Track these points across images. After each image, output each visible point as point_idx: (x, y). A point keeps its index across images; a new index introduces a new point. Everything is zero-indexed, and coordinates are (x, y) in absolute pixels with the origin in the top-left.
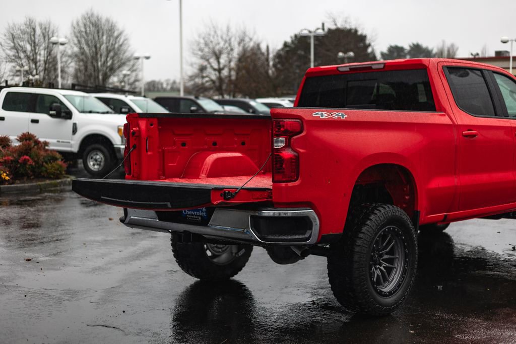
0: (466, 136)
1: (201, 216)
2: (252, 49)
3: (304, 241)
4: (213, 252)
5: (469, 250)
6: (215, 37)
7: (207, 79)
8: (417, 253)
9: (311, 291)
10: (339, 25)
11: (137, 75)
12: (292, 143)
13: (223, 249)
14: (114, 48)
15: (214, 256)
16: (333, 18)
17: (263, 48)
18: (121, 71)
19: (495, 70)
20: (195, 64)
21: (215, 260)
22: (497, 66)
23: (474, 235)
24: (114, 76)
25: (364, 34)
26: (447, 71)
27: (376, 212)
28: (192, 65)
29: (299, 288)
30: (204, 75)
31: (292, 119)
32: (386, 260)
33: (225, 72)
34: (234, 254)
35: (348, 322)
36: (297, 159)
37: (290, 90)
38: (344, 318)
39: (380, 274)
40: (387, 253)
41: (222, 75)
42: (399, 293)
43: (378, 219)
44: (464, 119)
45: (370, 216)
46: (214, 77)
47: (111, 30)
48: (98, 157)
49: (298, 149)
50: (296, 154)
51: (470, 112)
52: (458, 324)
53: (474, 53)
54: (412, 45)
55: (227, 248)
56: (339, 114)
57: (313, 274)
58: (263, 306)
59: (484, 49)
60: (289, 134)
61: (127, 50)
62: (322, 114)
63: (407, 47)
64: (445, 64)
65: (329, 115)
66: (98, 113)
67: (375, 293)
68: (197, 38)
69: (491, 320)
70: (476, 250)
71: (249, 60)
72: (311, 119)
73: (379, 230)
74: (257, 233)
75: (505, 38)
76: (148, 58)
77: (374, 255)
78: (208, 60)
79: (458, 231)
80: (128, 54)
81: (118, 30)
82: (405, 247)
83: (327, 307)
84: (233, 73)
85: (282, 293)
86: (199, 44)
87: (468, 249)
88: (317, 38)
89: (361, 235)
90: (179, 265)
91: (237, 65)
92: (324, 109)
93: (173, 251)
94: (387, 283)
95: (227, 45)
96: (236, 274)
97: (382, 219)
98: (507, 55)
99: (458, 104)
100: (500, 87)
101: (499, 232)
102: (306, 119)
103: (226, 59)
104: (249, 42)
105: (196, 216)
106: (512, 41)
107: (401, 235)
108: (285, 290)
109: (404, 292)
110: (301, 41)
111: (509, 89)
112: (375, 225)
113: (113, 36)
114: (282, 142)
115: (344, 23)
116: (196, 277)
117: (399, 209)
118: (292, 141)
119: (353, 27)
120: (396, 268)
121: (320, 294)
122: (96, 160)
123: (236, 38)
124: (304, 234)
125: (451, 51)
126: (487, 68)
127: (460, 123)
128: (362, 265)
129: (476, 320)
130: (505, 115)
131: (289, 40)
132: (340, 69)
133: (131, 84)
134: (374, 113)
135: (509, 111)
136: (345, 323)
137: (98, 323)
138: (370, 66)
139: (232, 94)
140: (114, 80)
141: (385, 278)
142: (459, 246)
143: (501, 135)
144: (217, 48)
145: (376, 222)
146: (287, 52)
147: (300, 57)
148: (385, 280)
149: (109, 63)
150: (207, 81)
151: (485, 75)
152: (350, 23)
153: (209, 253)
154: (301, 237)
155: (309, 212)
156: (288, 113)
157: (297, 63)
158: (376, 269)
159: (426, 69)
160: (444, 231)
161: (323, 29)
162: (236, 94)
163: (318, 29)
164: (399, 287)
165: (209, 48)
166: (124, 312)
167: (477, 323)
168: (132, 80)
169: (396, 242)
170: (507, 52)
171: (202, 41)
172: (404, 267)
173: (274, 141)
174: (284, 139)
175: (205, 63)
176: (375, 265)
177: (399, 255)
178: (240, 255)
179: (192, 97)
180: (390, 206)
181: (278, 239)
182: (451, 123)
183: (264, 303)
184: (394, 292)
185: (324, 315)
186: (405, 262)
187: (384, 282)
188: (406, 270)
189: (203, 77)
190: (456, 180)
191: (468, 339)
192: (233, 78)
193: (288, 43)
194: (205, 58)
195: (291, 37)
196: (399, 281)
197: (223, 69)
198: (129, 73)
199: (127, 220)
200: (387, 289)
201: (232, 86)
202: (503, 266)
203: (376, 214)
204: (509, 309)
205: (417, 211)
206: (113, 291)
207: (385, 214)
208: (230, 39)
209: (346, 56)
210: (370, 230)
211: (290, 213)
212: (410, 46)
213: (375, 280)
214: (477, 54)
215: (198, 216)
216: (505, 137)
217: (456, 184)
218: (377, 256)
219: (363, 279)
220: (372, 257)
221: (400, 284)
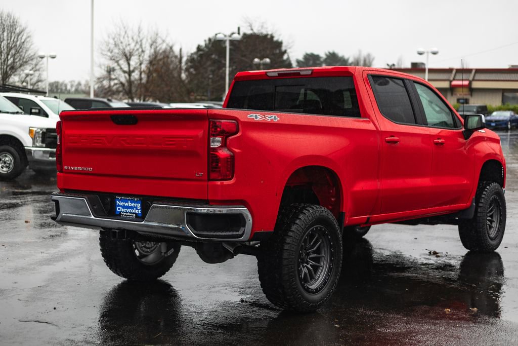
0: (389, 142)
1: (136, 214)
2: (165, 52)
3: (238, 238)
4: (141, 251)
5: (388, 254)
6: (126, 38)
7: (116, 81)
8: (342, 253)
9: (239, 290)
10: (256, 31)
11: (40, 75)
12: (228, 143)
13: (151, 249)
14: (16, 46)
15: (142, 256)
16: (249, 23)
17: (176, 50)
18: (23, 70)
19: (416, 80)
20: (104, 65)
21: (143, 260)
22: (417, 76)
23: (393, 241)
24: (15, 75)
25: (280, 40)
26: (371, 79)
27: (305, 212)
28: (100, 66)
29: (226, 288)
30: (113, 77)
31: (228, 120)
32: (312, 259)
33: (135, 75)
34: (163, 254)
35: (277, 318)
36: (232, 159)
37: (203, 95)
38: (273, 314)
39: (307, 272)
40: (314, 252)
41: (132, 78)
42: (325, 290)
43: (307, 219)
44: (387, 125)
45: (299, 215)
46: (123, 80)
47: (13, 26)
48: (7, 159)
49: (234, 149)
50: (232, 154)
51: (393, 120)
52: (380, 319)
53: (390, 64)
54: (328, 53)
55: (155, 249)
56: (272, 117)
57: (239, 275)
58: (193, 303)
59: (400, 60)
60: (225, 134)
61: (29, 48)
62: (257, 116)
63: (323, 56)
64: (370, 72)
65: (263, 118)
66: (8, 113)
67: (302, 290)
68: (106, 39)
69: (410, 316)
70: (394, 254)
71: (161, 63)
72: (246, 121)
73: (308, 229)
74: (193, 230)
75: (421, 50)
76: (53, 57)
77: (302, 253)
78: (117, 62)
79: (376, 237)
80: (31, 53)
81: (20, 26)
82: (331, 247)
83: (254, 304)
84: (143, 76)
85: (211, 292)
86: (108, 44)
87: (386, 253)
88: (232, 42)
89: (291, 234)
90: (107, 264)
91: (148, 68)
92: (259, 112)
93: (101, 250)
94: (313, 281)
95: (138, 46)
96: (164, 274)
97: (310, 218)
98: (423, 67)
99: (382, 112)
100: (421, 97)
101: (416, 239)
102: (242, 120)
103: (137, 61)
104: (162, 44)
105: (130, 213)
106: (428, 52)
107: (327, 235)
108: (213, 290)
109: (329, 290)
110: (216, 46)
111: (428, 99)
112: (304, 224)
113: (14, 33)
114: (218, 141)
115: (260, 28)
116: (124, 277)
117: (326, 210)
118: (228, 140)
119: (270, 33)
120: (322, 266)
121: (248, 293)
122: (5, 163)
123: (147, 40)
124: (238, 231)
125: (367, 61)
126: (408, 78)
127: (383, 129)
128: (291, 262)
129: (396, 316)
130: (424, 123)
131: (203, 44)
132: (268, 74)
133: (33, 85)
134: (304, 117)
135: (429, 120)
136: (273, 318)
137: (30, 319)
138: (298, 71)
139: (142, 98)
140: (15, 79)
141: (312, 276)
142: (378, 251)
143: (418, 142)
144: (127, 49)
145: (304, 221)
146: (201, 56)
147: (214, 62)
148: (312, 278)
149: (10, 62)
150: (116, 84)
151: (407, 84)
152: (267, 28)
153: (137, 252)
154: (235, 233)
155: (244, 210)
156: (224, 114)
157: (210, 69)
158: (303, 267)
159: (352, 76)
160: (363, 237)
161: (239, 34)
162: (147, 99)
163: (233, 34)
164: (324, 284)
165: (119, 49)
166: (55, 308)
167: (398, 318)
168: (35, 80)
169: (323, 242)
170: (423, 64)
171: (112, 41)
172: (330, 266)
173: (211, 141)
174: (220, 139)
175: (115, 65)
176: (303, 263)
177: (325, 254)
178: (169, 255)
179: (105, 100)
180: (318, 206)
181: (213, 235)
182: (375, 129)
183: (194, 301)
184: (320, 289)
185: (253, 311)
186: (331, 260)
187: (311, 279)
188: (331, 268)
189: (111, 79)
190: (379, 184)
191: (389, 332)
192: (144, 81)
193: (202, 46)
194: (114, 59)
195: (205, 41)
196: (325, 279)
197: (133, 71)
198: (31, 72)
199: (59, 218)
200: (314, 286)
201: (143, 90)
202: (420, 268)
203: (305, 214)
204: (427, 306)
205: (343, 212)
206: (41, 290)
207: (314, 214)
208: (141, 41)
209: (262, 62)
210: (299, 228)
211: (224, 210)
212: (326, 55)
213: (303, 276)
214: (394, 65)
215: (132, 213)
216: (424, 145)
217: (379, 188)
218: (304, 255)
219: (291, 275)
220: (300, 254)
221: (326, 282)
